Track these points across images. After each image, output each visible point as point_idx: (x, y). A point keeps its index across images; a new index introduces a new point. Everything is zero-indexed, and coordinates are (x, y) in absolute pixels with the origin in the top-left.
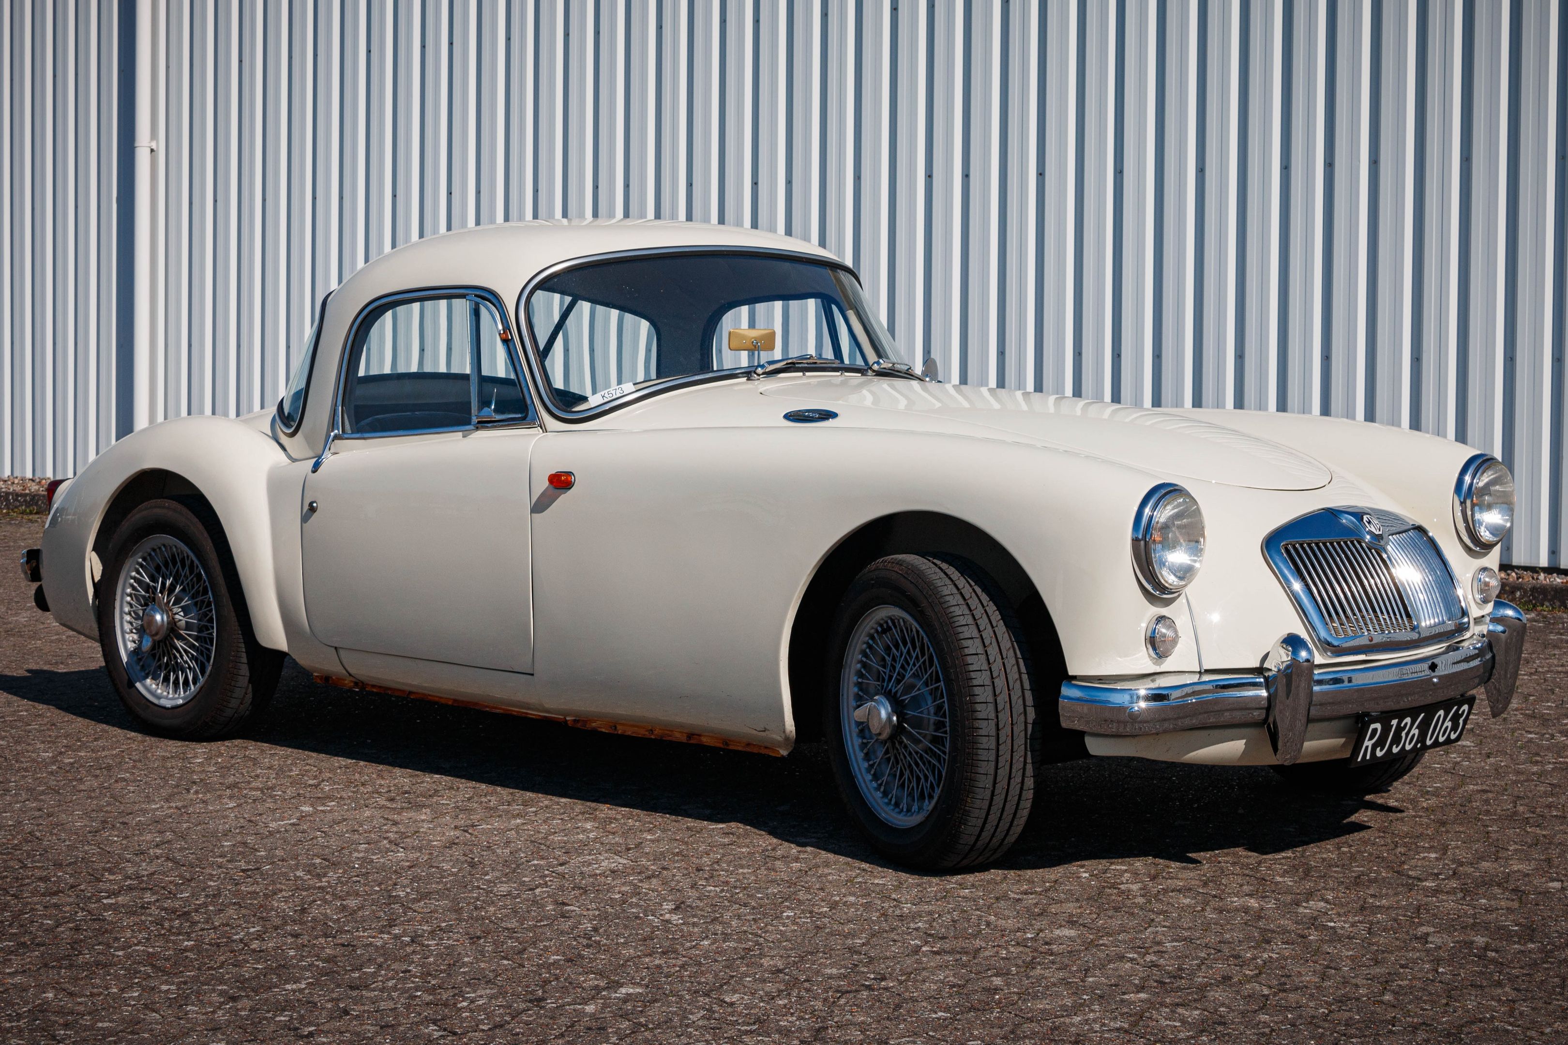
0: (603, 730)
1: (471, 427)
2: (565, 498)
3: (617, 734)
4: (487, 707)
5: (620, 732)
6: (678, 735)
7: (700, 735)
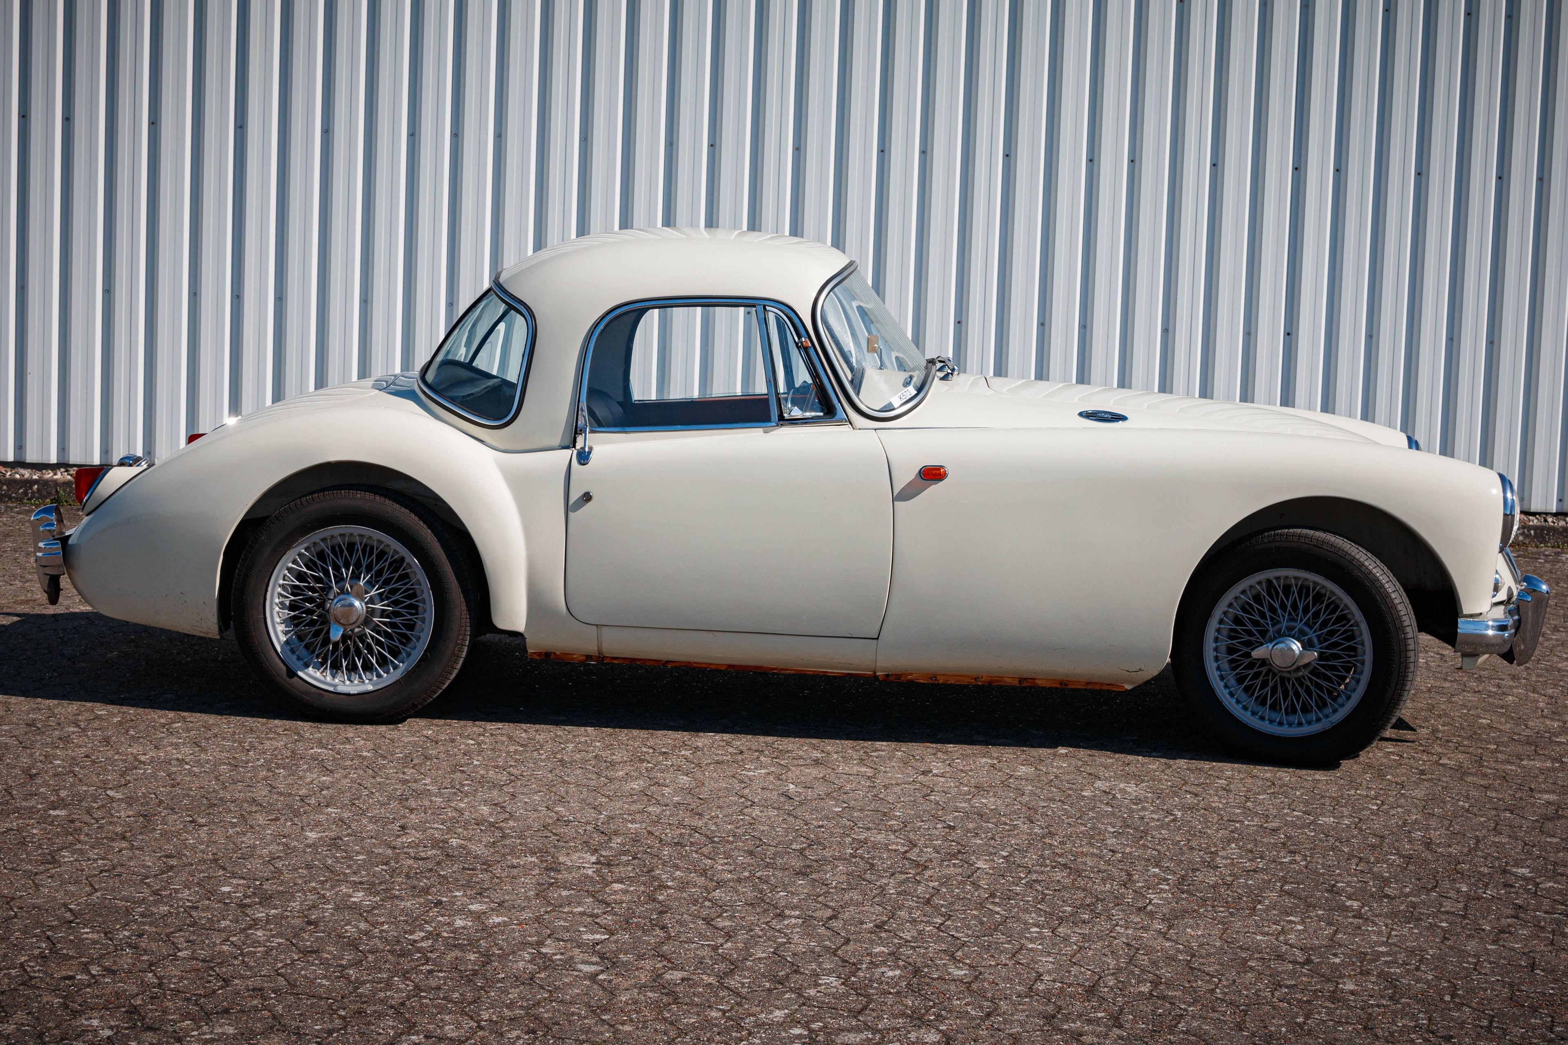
0: (922, 681)
1: (774, 424)
2: (935, 489)
3: (938, 684)
4: (774, 669)
5: (941, 682)
6: (1009, 680)
7: (1034, 679)
